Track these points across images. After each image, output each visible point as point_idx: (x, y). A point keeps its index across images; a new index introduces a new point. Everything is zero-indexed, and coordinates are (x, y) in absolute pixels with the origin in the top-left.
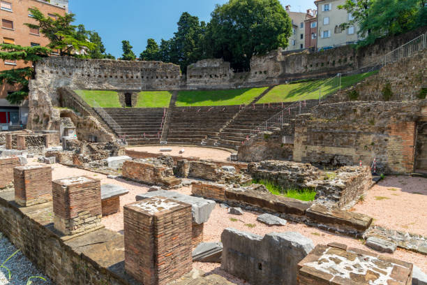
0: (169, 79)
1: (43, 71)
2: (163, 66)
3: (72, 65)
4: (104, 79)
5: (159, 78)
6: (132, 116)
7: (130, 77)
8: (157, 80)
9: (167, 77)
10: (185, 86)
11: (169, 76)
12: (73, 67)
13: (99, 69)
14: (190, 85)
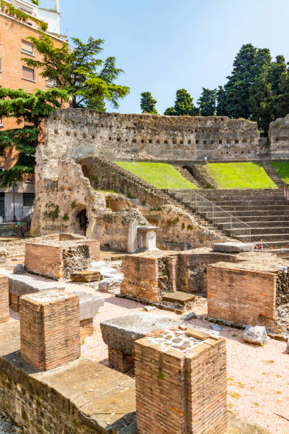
0: (240, 145)
1: (56, 132)
2: (229, 124)
5: (224, 142)
7: (178, 142)
9: (237, 142)
11: (240, 139)
13: (134, 129)
14: (277, 152)
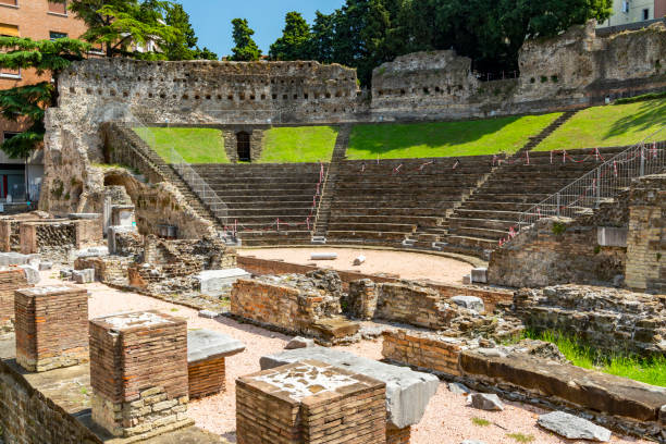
0: (333, 100)
1: (72, 90)
2: (319, 72)
3: (130, 74)
4: (195, 102)
5: (311, 96)
6: (253, 181)
7: (247, 97)
8: (305, 102)
9: (328, 96)
10: (367, 114)
11: (332, 92)
12: (131, 79)
13: (184, 81)
14: (379, 111)
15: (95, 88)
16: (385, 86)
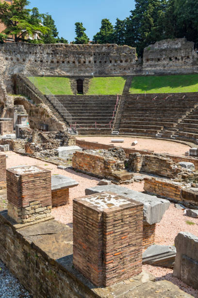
0: (124, 64)
2: (117, 49)
3: (26, 50)
4: (57, 64)
5: (113, 62)
6: (84, 104)
7: (82, 62)
8: (110, 65)
9: (121, 62)
10: (141, 71)
11: (124, 60)
12: (26, 53)
13: (52, 54)
14: (147, 69)
15: (10, 57)
16: (150, 57)
